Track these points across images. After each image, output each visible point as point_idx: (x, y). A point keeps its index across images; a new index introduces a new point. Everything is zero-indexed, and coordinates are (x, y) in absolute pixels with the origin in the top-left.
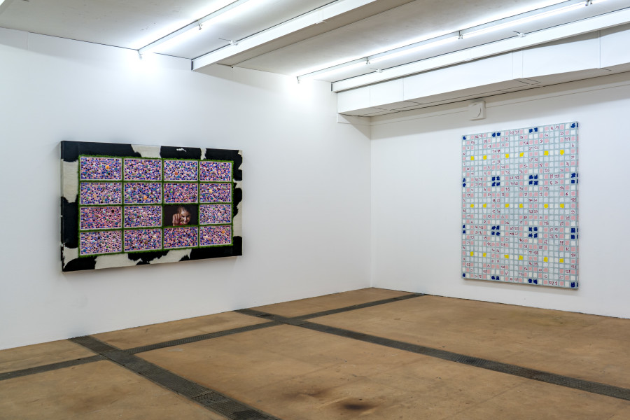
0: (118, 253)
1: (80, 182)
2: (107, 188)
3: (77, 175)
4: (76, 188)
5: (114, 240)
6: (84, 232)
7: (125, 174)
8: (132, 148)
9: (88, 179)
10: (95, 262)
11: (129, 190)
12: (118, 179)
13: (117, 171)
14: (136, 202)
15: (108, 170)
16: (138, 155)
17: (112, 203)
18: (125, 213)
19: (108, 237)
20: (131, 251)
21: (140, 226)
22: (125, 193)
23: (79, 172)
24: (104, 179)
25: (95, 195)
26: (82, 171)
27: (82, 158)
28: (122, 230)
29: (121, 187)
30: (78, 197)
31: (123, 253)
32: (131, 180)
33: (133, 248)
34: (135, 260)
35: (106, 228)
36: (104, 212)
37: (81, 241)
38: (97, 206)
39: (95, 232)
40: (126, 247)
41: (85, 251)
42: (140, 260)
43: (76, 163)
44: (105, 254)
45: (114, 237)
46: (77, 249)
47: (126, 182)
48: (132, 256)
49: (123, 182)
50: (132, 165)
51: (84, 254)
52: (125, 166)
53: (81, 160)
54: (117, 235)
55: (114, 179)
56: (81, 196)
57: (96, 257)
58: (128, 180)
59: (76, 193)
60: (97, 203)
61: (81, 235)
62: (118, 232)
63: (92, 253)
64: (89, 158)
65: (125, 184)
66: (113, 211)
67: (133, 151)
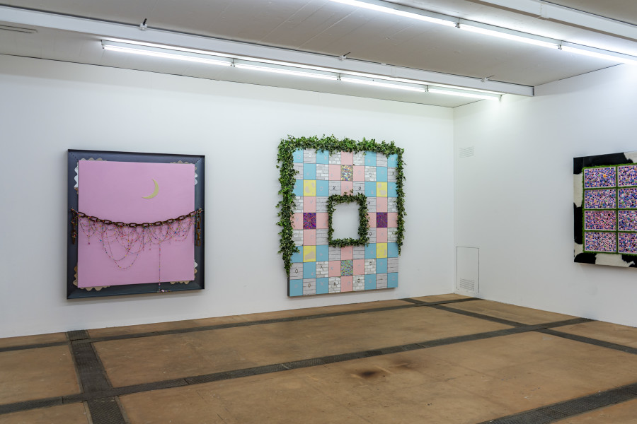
0: (613, 253)
1: (584, 190)
2: (604, 194)
3: (582, 184)
4: (581, 195)
5: (610, 241)
6: (587, 232)
7: (619, 180)
8: (624, 156)
9: (590, 187)
10: (595, 258)
11: (623, 195)
12: (613, 186)
13: (612, 178)
14: (629, 207)
15: (606, 178)
16: (630, 162)
17: (608, 207)
18: (619, 216)
19: (605, 237)
20: (625, 253)
21: (633, 230)
22: (619, 199)
23: (583, 182)
24: (602, 187)
25: (595, 201)
26: (585, 181)
27: (585, 170)
28: (617, 232)
29: (615, 193)
30: (583, 202)
31: (617, 253)
32: (625, 186)
33: (627, 250)
34: (628, 261)
35: (604, 229)
36: (602, 215)
37: (586, 239)
38: (596, 210)
39: (596, 232)
40: (620, 248)
41: (588, 247)
42: (632, 262)
43: (581, 175)
44: (602, 253)
45: (610, 238)
46: (582, 245)
47: (620, 188)
48: (626, 258)
49: (617, 188)
50: (625, 172)
51: (588, 250)
52: (619, 174)
53: (585, 172)
54: (612, 236)
55: (610, 186)
56: (585, 202)
57: (595, 254)
58: (622, 186)
59: (581, 199)
60: (597, 207)
61: (586, 234)
62: (613, 234)
63: (593, 250)
64: (591, 169)
65: (619, 190)
66: (609, 215)
67: (626, 159)
